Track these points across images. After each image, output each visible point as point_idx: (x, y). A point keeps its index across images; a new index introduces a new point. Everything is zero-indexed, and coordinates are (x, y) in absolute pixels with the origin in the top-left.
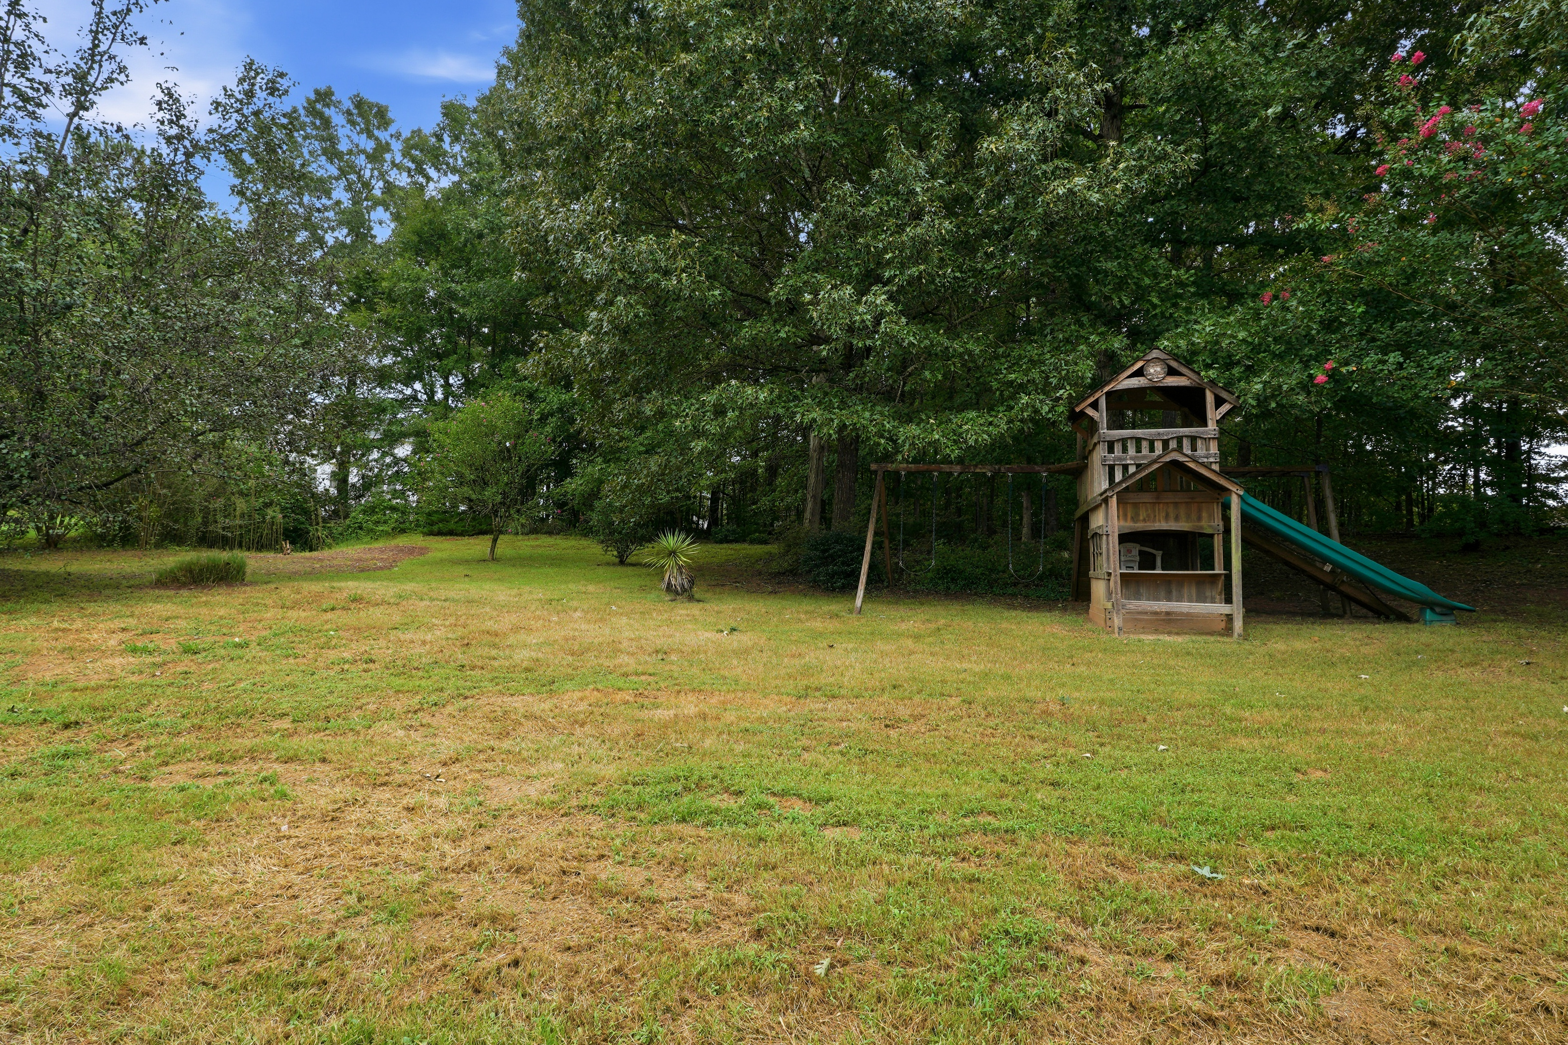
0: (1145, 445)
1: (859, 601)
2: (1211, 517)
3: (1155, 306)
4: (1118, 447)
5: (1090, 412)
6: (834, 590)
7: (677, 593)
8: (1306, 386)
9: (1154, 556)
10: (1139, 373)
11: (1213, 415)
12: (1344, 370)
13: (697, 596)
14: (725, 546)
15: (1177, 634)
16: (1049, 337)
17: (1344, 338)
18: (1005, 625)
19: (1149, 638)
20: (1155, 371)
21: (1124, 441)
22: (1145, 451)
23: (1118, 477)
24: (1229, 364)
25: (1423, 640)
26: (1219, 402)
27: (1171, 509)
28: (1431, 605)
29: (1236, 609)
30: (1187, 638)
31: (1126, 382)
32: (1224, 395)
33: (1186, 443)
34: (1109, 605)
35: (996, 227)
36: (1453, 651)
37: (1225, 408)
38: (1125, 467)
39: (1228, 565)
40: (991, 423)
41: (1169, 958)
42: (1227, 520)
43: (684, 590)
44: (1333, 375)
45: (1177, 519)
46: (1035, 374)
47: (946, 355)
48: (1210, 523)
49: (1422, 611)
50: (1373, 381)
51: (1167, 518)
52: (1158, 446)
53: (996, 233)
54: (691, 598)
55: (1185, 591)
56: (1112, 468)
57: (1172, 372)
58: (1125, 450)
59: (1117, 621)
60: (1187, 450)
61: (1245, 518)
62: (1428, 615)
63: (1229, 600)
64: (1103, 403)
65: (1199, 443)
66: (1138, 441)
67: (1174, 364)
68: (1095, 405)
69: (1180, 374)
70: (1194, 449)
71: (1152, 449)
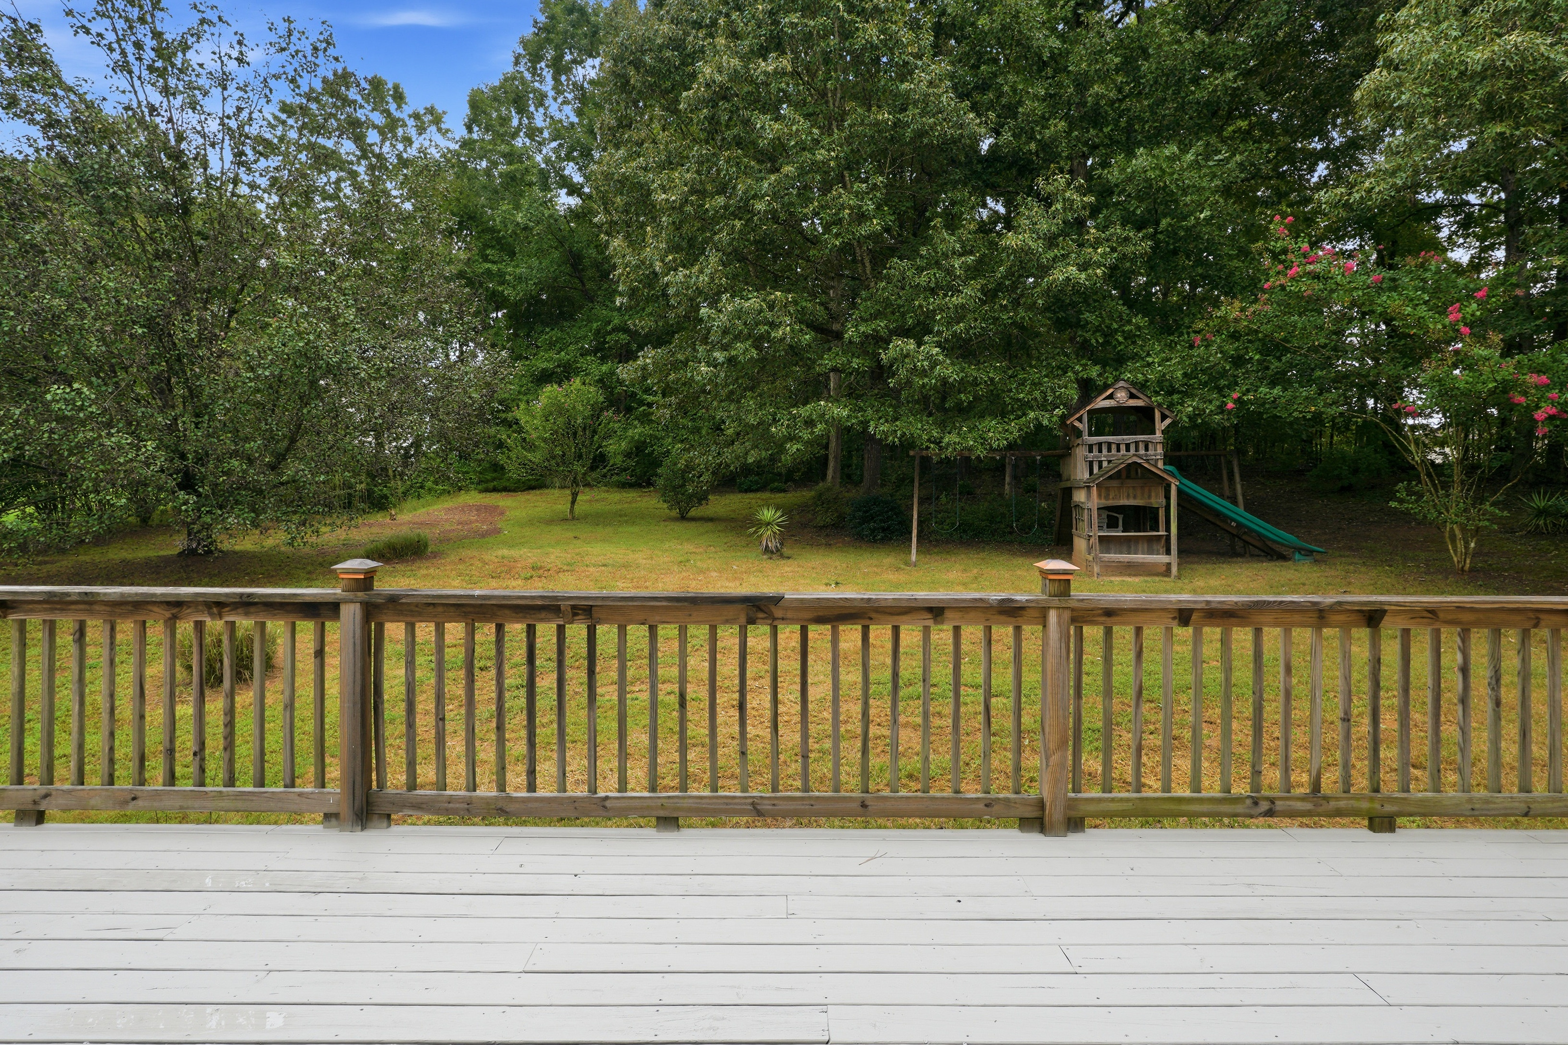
0: (1114, 447)
1: (914, 557)
2: (1157, 496)
3: (1120, 343)
4: (1095, 449)
5: (1077, 424)
6: (875, 541)
7: (772, 552)
8: (1221, 409)
9: (1117, 519)
10: (1110, 397)
11: (1161, 426)
12: (1245, 398)
13: (785, 554)
14: (751, 495)
15: (1135, 575)
16: (1044, 363)
17: (1247, 372)
18: (1019, 573)
19: (1117, 579)
20: (1121, 396)
21: (1100, 444)
22: (1114, 451)
23: (1096, 470)
24: (1171, 392)
25: (1288, 577)
26: (1164, 417)
27: (1131, 491)
28: (1299, 550)
29: (1173, 559)
30: (1142, 578)
31: (1101, 403)
32: (1167, 413)
33: (1141, 446)
34: (1090, 558)
35: (1007, 283)
36: (1304, 584)
37: (1168, 421)
38: (1100, 462)
39: (1168, 529)
40: (1007, 431)
41: (1151, 733)
42: (1168, 498)
43: (778, 550)
44: (1239, 401)
45: (1135, 497)
46: (1037, 394)
47: (975, 383)
48: (1157, 500)
49: (1293, 553)
50: (1264, 403)
51: (1128, 497)
52: (1123, 447)
53: (1007, 287)
54: (782, 556)
55: (1140, 546)
56: (1091, 464)
57: (1132, 396)
58: (1100, 451)
59: (1096, 569)
60: (1142, 452)
61: (1180, 492)
62: (1297, 556)
63: (1168, 552)
64: (1085, 418)
65: (1150, 445)
66: (1109, 444)
67: (1134, 391)
68: (1080, 419)
69: (1138, 398)
70: (1147, 449)
71: (1118, 450)
